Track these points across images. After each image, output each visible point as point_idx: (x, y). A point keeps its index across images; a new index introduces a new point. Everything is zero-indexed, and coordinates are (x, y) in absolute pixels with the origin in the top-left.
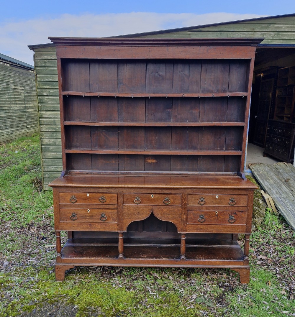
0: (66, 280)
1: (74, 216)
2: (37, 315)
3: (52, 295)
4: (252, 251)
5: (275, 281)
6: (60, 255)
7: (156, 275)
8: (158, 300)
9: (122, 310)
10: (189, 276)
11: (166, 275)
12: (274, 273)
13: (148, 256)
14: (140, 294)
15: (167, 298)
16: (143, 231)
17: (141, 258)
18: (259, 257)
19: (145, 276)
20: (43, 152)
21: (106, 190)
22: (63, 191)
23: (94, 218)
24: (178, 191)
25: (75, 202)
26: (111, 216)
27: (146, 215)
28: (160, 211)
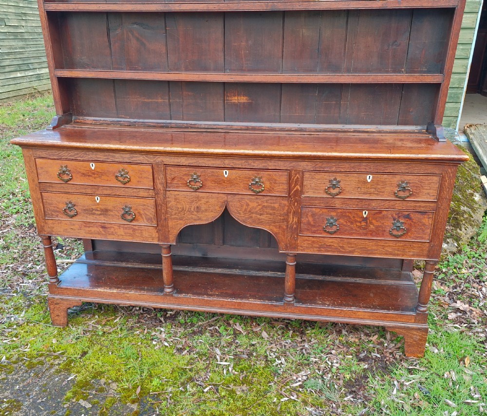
0: (70, 325)
3: (35, 352)
4: (442, 293)
5: (480, 358)
6: (54, 280)
7: (238, 327)
8: (230, 377)
9: (155, 393)
10: (302, 333)
11: (258, 329)
12: (481, 340)
13: (223, 293)
14: (197, 363)
15: (249, 374)
16: (224, 243)
17: (208, 295)
18: (454, 305)
19: (217, 328)
21: (128, 156)
22: (43, 156)
23: (109, 215)
24: (281, 165)
25: (68, 181)
26: (142, 212)
27: (213, 213)
28: (242, 206)
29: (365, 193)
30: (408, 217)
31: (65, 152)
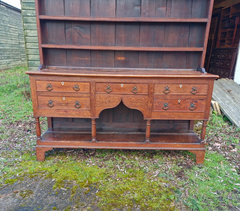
0: (46, 160)
1: (50, 103)
2: (18, 186)
3: (32, 171)
6: (39, 138)
7: (124, 157)
8: (126, 175)
9: (95, 183)
10: (152, 158)
11: (132, 157)
12: (224, 156)
13: (118, 140)
14: (110, 171)
15: (134, 173)
16: (113, 122)
17: (111, 141)
19: (114, 157)
20: (29, 66)
21: (79, 78)
22: (40, 79)
23: (69, 106)
24: (145, 81)
25: (51, 90)
26: (84, 104)
27: (116, 103)
28: (128, 99)
29: (179, 92)
30: (196, 102)
31: (50, 77)
